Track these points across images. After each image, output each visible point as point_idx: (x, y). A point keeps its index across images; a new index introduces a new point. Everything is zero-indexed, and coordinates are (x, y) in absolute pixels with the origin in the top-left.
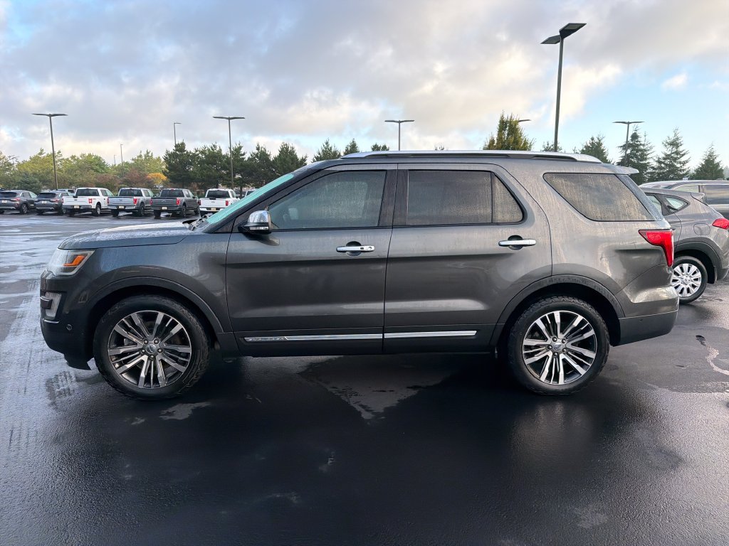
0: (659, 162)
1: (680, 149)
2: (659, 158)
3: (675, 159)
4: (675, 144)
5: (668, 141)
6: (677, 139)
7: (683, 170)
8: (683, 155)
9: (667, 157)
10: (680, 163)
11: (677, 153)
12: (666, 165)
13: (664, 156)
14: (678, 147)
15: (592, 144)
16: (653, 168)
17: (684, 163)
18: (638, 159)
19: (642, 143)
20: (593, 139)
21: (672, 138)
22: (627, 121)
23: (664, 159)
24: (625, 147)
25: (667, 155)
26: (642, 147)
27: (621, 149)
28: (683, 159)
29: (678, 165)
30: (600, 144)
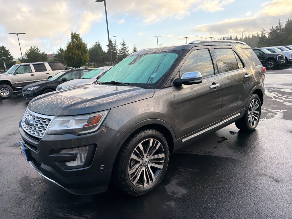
0: (120, 51)
1: (126, 46)
2: (120, 50)
3: (125, 50)
4: (124, 44)
5: (122, 43)
6: (124, 43)
7: (128, 54)
8: (127, 48)
9: (122, 49)
10: (127, 51)
11: (125, 48)
12: (122, 52)
13: (121, 49)
14: (125, 46)
15: (97, 45)
16: (119, 53)
17: (128, 51)
18: (113, 50)
19: (114, 44)
20: (96, 43)
21: (123, 42)
22: (114, 36)
23: (122, 50)
24: (108, 46)
25: (122, 48)
26: (114, 46)
27: (107, 47)
28: (127, 50)
29: (126, 52)
30: (99, 45)
